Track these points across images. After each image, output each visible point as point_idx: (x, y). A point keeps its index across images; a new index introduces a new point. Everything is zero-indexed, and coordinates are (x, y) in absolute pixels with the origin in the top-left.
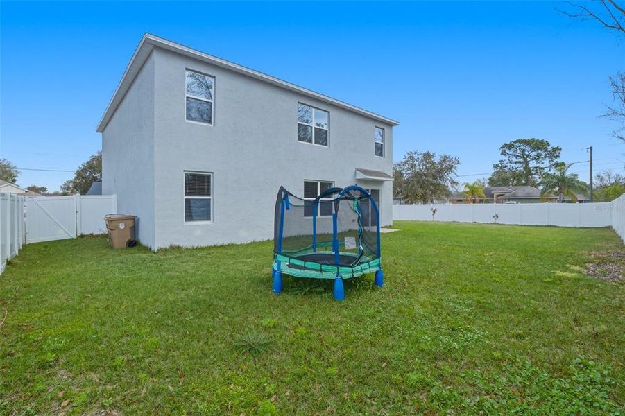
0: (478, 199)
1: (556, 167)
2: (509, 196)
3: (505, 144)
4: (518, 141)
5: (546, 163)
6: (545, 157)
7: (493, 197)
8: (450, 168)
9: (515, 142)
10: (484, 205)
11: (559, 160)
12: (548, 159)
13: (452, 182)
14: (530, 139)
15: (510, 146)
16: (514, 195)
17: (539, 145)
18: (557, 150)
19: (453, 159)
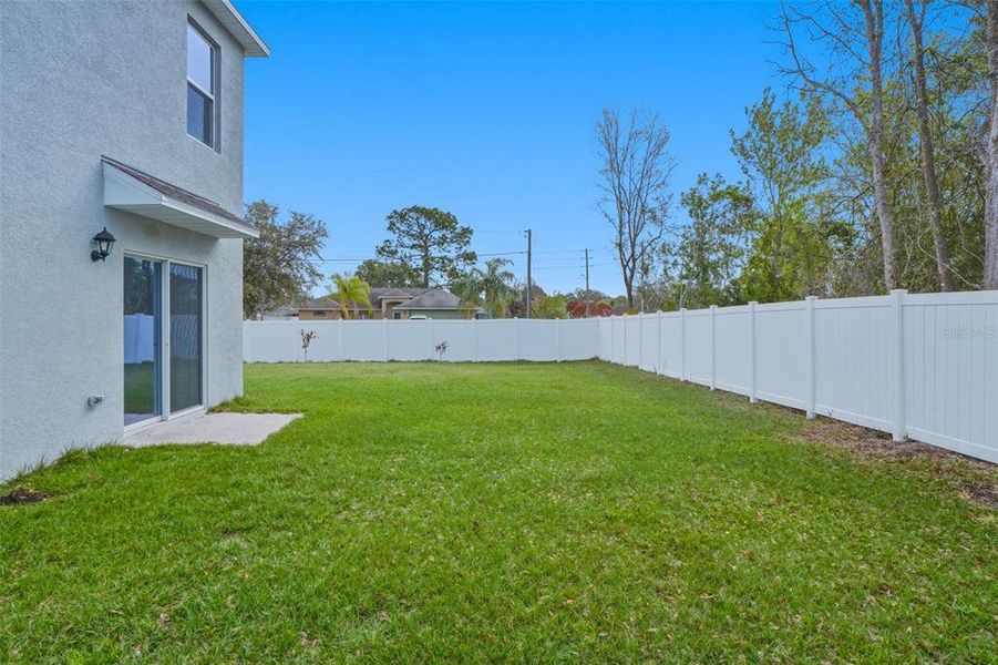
0: (356, 310)
1: (465, 259)
2: (410, 306)
3: (395, 211)
4: (415, 209)
5: (452, 251)
6: (452, 242)
7: (380, 307)
8: (308, 244)
9: (410, 210)
10: (364, 323)
11: (468, 249)
12: (455, 245)
13: (313, 273)
14: (432, 208)
15: (402, 217)
16: (419, 303)
17: (443, 221)
18: (467, 232)
19: (316, 226)
